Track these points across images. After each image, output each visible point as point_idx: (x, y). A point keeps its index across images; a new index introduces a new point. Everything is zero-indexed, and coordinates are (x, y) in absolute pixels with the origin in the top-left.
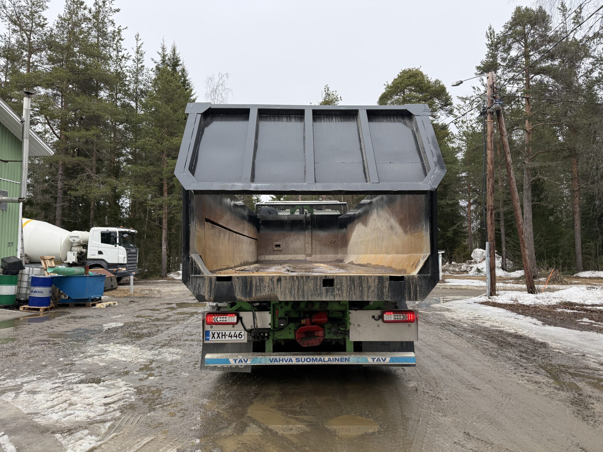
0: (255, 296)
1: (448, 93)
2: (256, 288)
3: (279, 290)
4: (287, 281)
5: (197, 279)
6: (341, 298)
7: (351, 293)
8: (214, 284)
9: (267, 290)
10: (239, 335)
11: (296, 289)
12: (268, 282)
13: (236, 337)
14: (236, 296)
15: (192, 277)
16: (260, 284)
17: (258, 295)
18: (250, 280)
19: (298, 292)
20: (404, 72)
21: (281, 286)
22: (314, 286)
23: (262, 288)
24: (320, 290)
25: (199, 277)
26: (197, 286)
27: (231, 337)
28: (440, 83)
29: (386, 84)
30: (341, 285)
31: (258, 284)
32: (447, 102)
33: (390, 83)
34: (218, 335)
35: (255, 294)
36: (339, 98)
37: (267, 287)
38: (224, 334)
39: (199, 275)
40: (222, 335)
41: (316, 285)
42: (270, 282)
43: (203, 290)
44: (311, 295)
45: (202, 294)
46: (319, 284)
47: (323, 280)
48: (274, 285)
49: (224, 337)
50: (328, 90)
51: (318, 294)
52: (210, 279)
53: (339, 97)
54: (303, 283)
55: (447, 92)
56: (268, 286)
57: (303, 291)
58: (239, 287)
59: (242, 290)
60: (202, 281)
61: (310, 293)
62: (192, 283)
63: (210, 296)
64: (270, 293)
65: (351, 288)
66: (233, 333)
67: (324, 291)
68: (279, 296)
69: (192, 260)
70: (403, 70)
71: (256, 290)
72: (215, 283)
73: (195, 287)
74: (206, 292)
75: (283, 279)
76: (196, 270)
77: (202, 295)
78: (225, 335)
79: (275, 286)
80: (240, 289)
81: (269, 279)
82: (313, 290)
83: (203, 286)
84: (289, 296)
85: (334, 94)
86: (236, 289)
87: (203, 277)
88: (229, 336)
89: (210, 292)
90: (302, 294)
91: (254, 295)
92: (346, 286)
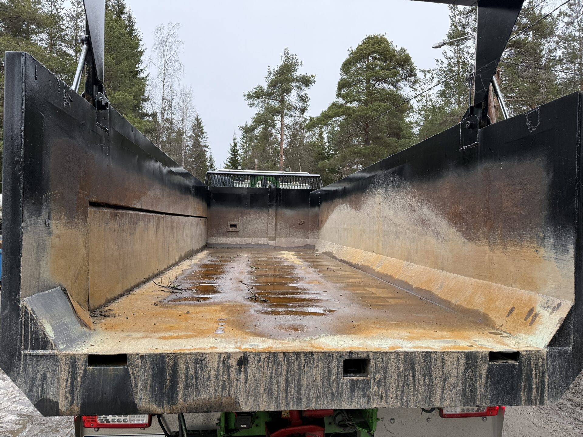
0: (184, 401)
1: (413, 64)
2: (186, 381)
3: (242, 386)
4: (261, 363)
5: (38, 362)
6: (384, 402)
7: (406, 391)
8: (81, 372)
9: (212, 386)
11: (283, 384)
12: (216, 367)
14: (137, 401)
15: (26, 356)
16: (196, 373)
17: (190, 400)
18: (171, 363)
19: (286, 390)
20: (369, 38)
21: (246, 377)
22: (324, 375)
23: (200, 382)
24: (338, 384)
25: (43, 356)
26: (39, 377)
28: (405, 51)
29: (350, 49)
30: (386, 372)
31: (192, 373)
32: (411, 73)
33: (354, 49)
35: (185, 396)
36: (300, 62)
37: (212, 380)
39: (42, 352)
41: (329, 372)
42: (221, 368)
43: (55, 389)
44: (317, 397)
45: (50, 397)
46: (335, 370)
47: (345, 361)
48: (229, 376)
50: (288, 53)
51: (333, 394)
52: (73, 360)
53: (299, 61)
54: (300, 369)
55: (412, 62)
56: (217, 377)
57: (299, 388)
58: (145, 380)
59: (153, 387)
60: (51, 367)
61: (313, 393)
62: (25, 370)
63: (72, 403)
64: (219, 393)
65: (406, 380)
67: (346, 389)
68: (241, 400)
69: (26, 312)
70: (368, 36)
71: (186, 387)
72: (85, 371)
73: (33, 380)
74: (62, 393)
75: (251, 359)
76: (37, 338)
77: (50, 401)
79: (233, 377)
80: (146, 384)
81: (219, 361)
82: (320, 383)
83: (53, 379)
84: (265, 400)
85: (294, 57)
86: (136, 386)
87: (53, 356)
89: (72, 393)
90: (296, 395)
91: (180, 400)
92: (395, 376)
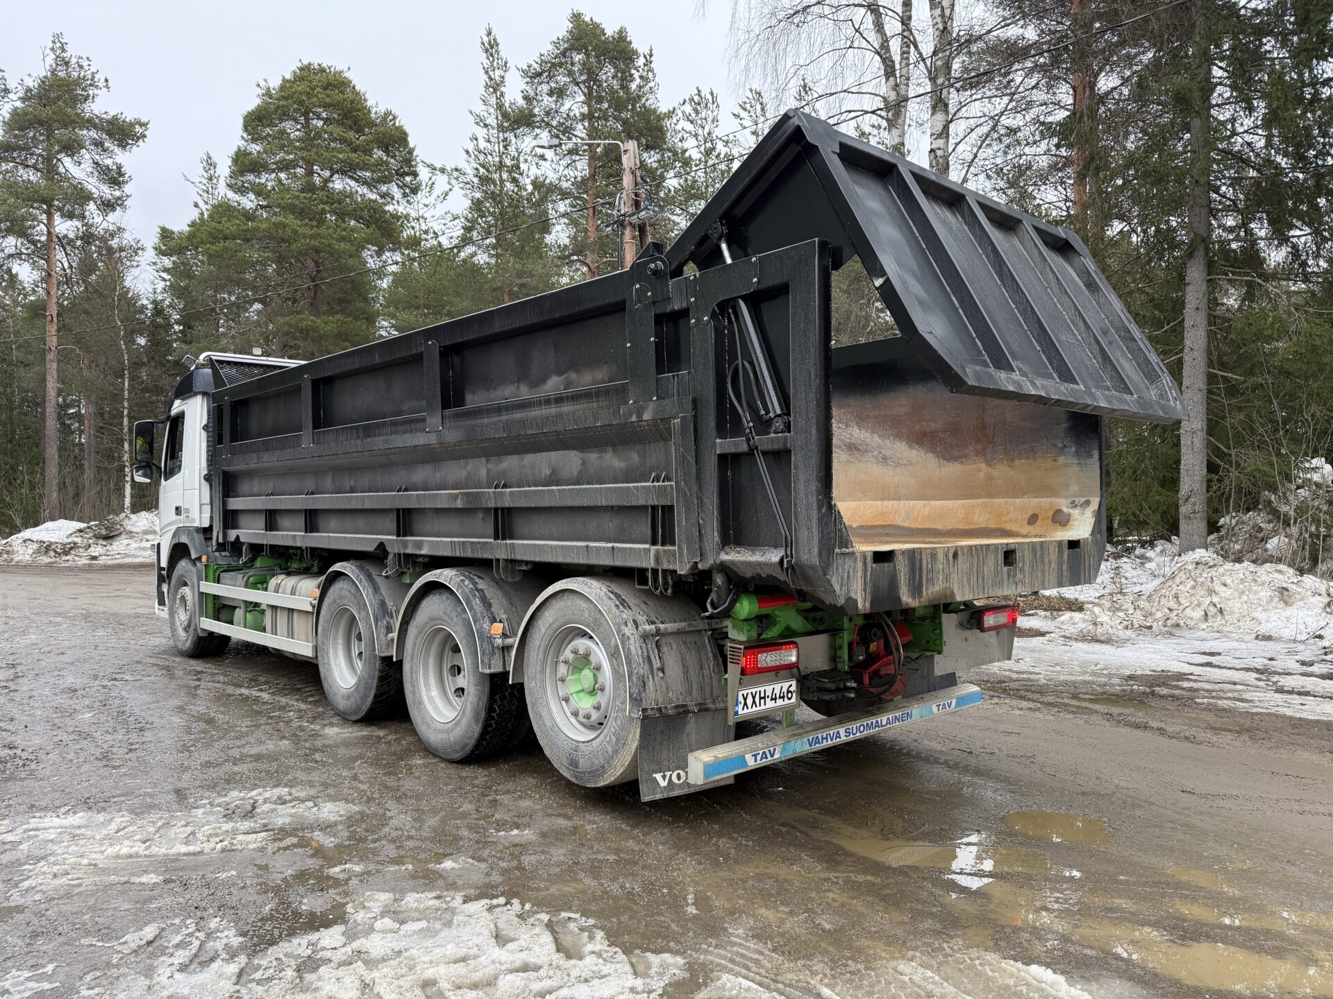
0: (926, 593)
2: (926, 575)
4: (964, 559)
5: (845, 559)
6: (1023, 587)
7: (1033, 576)
9: (940, 578)
10: (788, 692)
11: (976, 574)
12: (942, 560)
13: (783, 697)
14: (901, 595)
15: (837, 553)
17: (929, 592)
18: (918, 558)
19: (977, 579)
21: (958, 569)
22: (995, 566)
23: (934, 574)
24: (1001, 573)
25: (847, 554)
26: (846, 575)
27: (775, 699)
28: (395, 118)
29: (262, 84)
30: (1023, 560)
31: (930, 566)
34: (754, 698)
35: (927, 589)
36: (103, 80)
37: (940, 572)
38: (762, 695)
39: (847, 551)
40: (761, 698)
41: (997, 562)
43: (856, 587)
45: (853, 596)
46: (1000, 561)
47: (1005, 553)
49: (763, 701)
52: (864, 555)
53: (100, 77)
54: (983, 560)
56: (942, 570)
57: (983, 577)
58: (905, 575)
59: (909, 581)
60: (853, 565)
62: (837, 569)
63: (866, 600)
64: (944, 585)
66: (777, 691)
67: (1005, 576)
68: (956, 591)
71: (927, 581)
72: (872, 568)
73: (842, 578)
74: (860, 590)
75: (960, 553)
76: (842, 535)
77: (853, 599)
78: (764, 698)
79: (951, 569)
80: (906, 578)
81: (943, 554)
82: (993, 573)
83: (855, 576)
84: (968, 589)
86: (900, 581)
87: (853, 553)
88: (772, 699)
89: (865, 591)
92: (1028, 563)
